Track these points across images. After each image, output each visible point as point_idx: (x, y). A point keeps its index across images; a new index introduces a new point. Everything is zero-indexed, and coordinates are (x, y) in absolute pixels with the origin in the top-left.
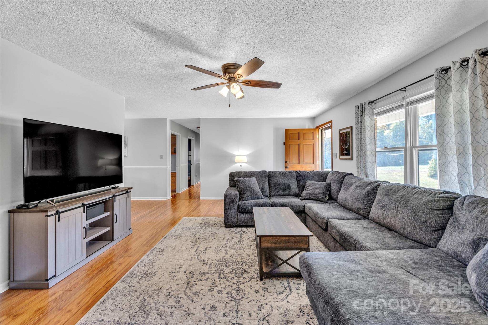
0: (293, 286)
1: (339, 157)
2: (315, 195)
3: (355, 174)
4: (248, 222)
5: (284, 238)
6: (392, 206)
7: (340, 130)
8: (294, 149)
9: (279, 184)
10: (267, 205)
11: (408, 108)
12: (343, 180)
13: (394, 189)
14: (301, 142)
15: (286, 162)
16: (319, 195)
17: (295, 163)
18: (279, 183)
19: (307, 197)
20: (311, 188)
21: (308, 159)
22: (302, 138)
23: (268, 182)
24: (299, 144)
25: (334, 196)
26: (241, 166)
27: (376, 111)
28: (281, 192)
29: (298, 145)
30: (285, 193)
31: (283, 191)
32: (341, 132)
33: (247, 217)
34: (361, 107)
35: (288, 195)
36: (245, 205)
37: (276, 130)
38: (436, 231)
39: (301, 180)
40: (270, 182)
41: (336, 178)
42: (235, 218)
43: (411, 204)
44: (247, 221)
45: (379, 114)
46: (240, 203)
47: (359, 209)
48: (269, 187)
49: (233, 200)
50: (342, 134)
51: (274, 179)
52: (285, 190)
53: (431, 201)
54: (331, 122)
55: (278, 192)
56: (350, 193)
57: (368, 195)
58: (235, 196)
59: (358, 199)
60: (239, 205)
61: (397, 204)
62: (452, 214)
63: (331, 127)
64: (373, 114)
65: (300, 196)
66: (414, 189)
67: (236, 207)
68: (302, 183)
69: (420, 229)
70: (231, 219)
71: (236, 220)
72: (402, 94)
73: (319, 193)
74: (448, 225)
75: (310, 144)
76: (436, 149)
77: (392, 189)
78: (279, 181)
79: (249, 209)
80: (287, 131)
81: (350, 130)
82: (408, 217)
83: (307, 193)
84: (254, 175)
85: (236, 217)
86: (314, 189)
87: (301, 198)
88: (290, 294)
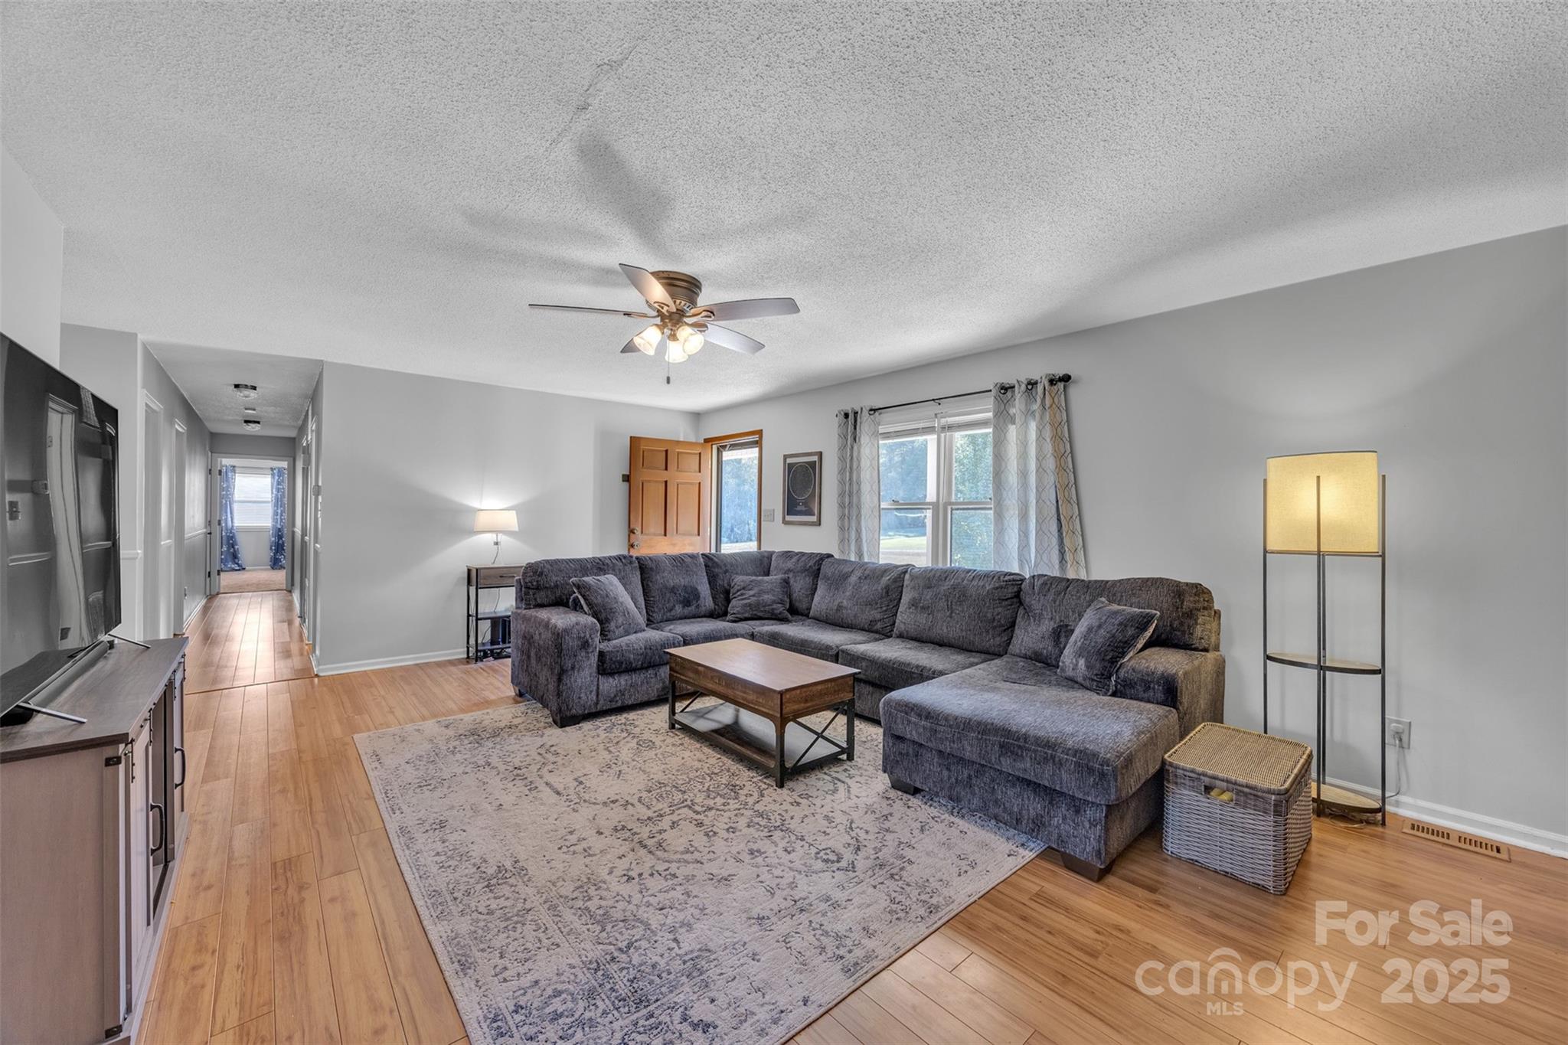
0: (842, 776)
1: (784, 518)
2: (764, 606)
3: (837, 556)
4: (627, 696)
5: (819, 687)
6: (942, 604)
7: (786, 457)
8: (655, 493)
9: (673, 590)
10: (674, 644)
11: (943, 435)
12: (819, 569)
13: (937, 575)
14: (674, 476)
15: (632, 531)
16: (775, 606)
17: (655, 535)
18: (674, 587)
19: (747, 615)
20: (752, 593)
21: (688, 522)
22: (672, 465)
23: (643, 586)
24: (666, 482)
25: (802, 606)
26: (496, 544)
27: (882, 429)
28: (679, 610)
29: (664, 485)
30: (687, 611)
31: (684, 607)
32: (789, 461)
33: (623, 683)
34: (851, 416)
35: (694, 617)
36: (619, 650)
37: (604, 436)
38: (1005, 630)
39: (717, 575)
40: (647, 585)
41: (799, 565)
42: (591, 692)
43: (971, 596)
44: (623, 695)
45: (887, 435)
46: (605, 646)
47: (873, 622)
48: (645, 600)
49: (587, 641)
50: (791, 466)
51: (658, 577)
52: (687, 603)
53: (997, 588)
54: (760, 433)
55: (671, 610)
56: (848, 594)
57: (887, 592)
58: (591, 629)
59: (869, 604)
60: (601, 654)
61: (950, 599)
62: (1021, 603)
63: (758, 443)
64: (877, 435)
65: (725, 614)
66: (968, 572)
67: (594, 659)
68: (721, 583)
69: (987, 632)
70: (580, 698)
71: (595, 697)
72: (933, 408)
73: (774, 602)
74: (1019, 619)
75: (692, 484)
76: (991, 509)
77: (934, 576)
78: (671, 581)
79: (632, 660)
80: (635, 441)
81: (815, 458)
82: (969, 617)
83: (745, 605)
84: (606, 568)
85: (595, 688)
86: (759, 594)
87: (729, 617)
88: (849, 787)
